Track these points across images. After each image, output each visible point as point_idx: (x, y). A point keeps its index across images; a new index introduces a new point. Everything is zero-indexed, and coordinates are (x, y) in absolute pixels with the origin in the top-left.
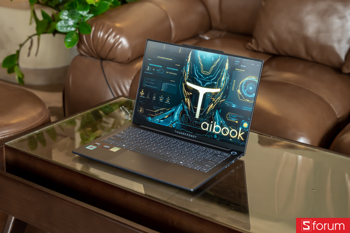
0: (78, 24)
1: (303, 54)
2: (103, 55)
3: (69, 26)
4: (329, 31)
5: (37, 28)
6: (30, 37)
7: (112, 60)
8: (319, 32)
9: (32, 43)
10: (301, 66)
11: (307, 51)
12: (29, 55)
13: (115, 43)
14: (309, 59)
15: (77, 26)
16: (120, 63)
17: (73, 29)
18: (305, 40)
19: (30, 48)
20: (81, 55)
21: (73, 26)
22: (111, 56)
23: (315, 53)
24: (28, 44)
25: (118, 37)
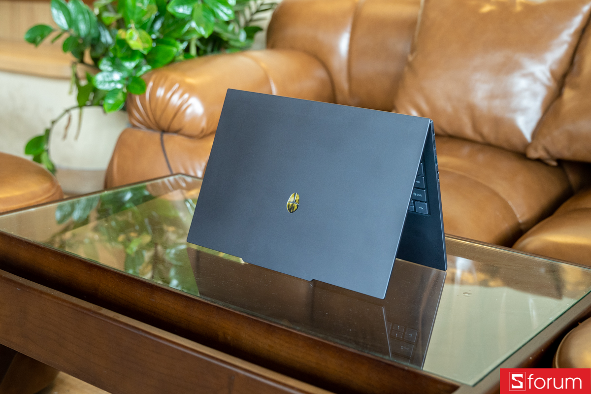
0: (127, 79)
1: (469, 132)
2: (164, 124)
3: (113, 81)
4: (506, 95)
5: (79, 98)
6: (67, 111)
7: (177, 132)
8: (492, 96)
9: (70, 120)
10: (466, 150)
11: (475, 127)
12: (65, 137)
13: (181, 106)
14: (479, 139)
15: (125, 82)
16: (190, 137)
17: (119, 86)
18: (471, 109)
19: (67, 127)
20: (134, 126)
21: (119, 82)
22: (175, 125)
23: (486, 130)
24: (64, 121)
25: (186, 96)
